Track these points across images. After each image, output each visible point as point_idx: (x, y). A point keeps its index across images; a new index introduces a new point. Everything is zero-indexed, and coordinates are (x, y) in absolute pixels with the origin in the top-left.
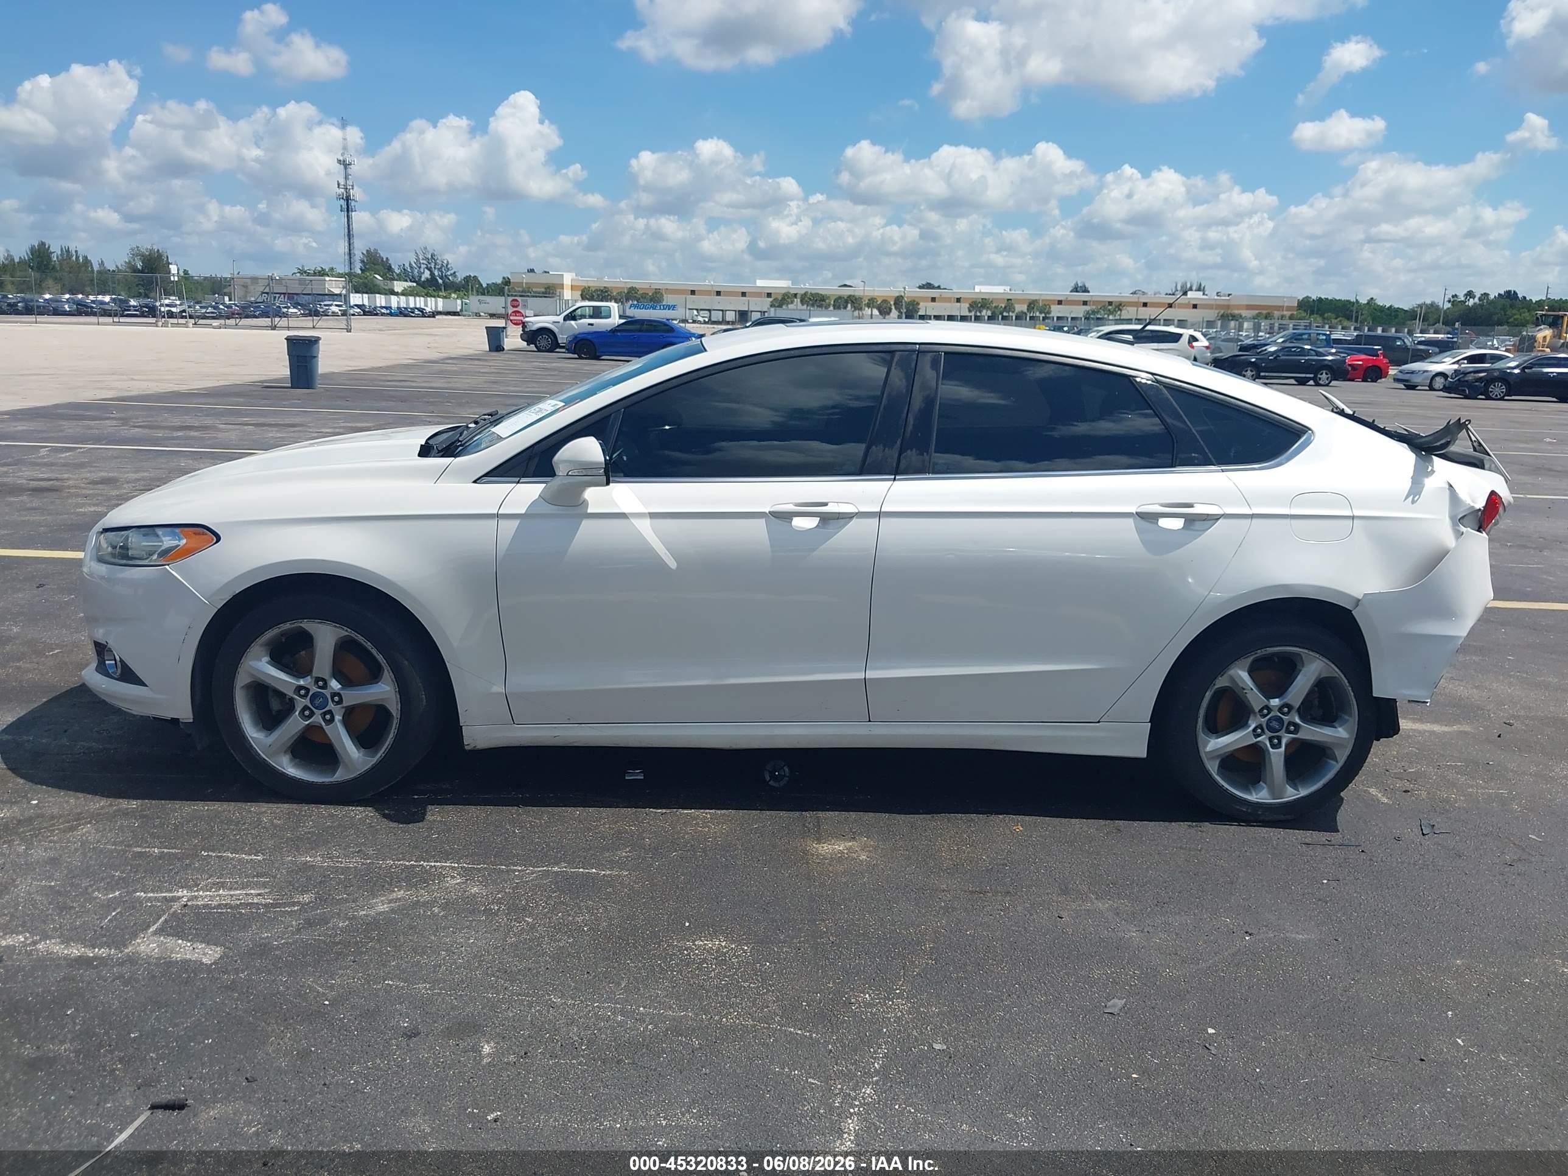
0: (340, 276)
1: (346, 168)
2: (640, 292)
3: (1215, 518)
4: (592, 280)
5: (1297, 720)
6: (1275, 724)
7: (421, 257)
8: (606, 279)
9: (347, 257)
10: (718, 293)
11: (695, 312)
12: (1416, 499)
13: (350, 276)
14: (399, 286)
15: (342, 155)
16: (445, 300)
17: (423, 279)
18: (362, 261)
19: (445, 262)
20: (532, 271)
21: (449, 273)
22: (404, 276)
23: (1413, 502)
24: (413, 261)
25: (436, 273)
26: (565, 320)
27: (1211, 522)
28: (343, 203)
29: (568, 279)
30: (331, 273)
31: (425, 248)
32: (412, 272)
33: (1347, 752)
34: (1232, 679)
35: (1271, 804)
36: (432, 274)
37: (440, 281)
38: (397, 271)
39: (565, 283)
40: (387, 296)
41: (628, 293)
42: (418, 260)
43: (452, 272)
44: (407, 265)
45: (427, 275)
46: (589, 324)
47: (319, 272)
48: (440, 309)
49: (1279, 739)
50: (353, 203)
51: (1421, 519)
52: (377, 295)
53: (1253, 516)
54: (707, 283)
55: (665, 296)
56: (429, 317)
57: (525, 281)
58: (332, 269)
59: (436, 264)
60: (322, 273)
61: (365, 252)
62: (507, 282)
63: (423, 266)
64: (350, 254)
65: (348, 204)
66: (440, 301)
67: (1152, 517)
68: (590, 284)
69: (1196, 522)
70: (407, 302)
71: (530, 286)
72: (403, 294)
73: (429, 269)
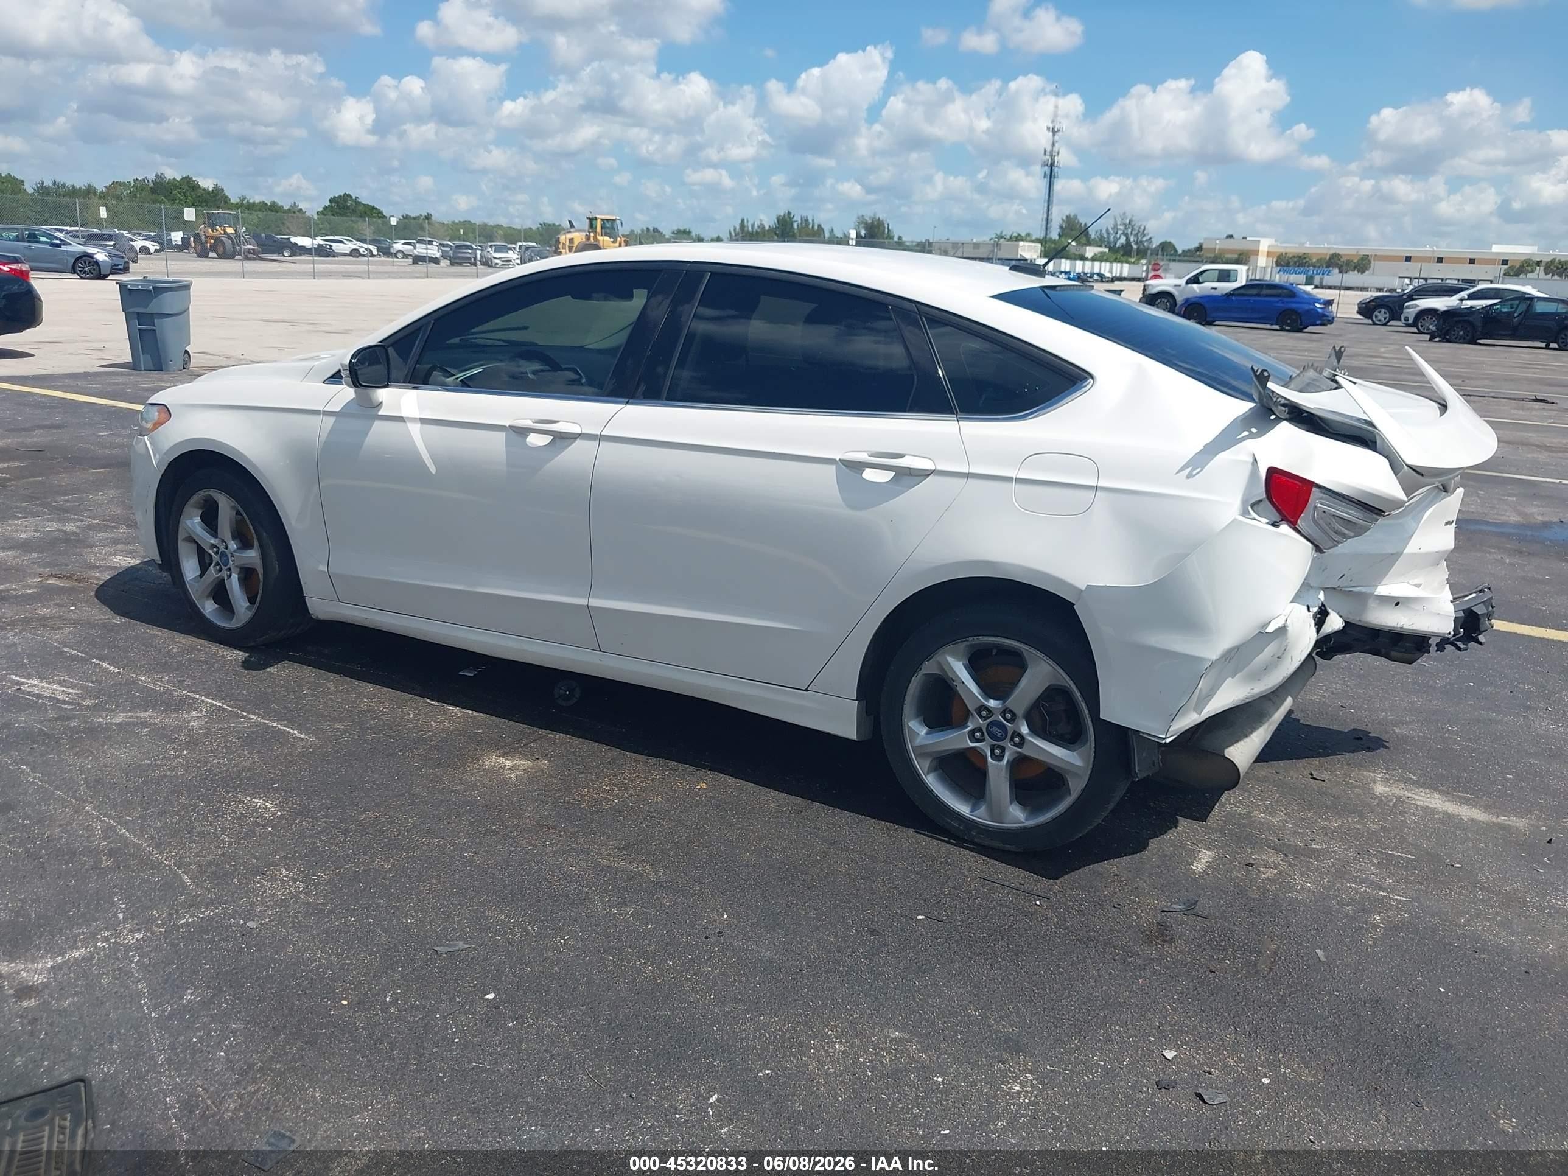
0: (1037, 241)
1: (1054, 135)
2: (1344, 259)
3: (925, 474)
4: (1292, 248)
5: (1025, 730)
6: (996, 730)
7: (1119, 223)
8: (1308, 245)
9: (1044, 223)
10: (1440, 260)
11: (1407, 281)
12: (1195, 472)
13: (1043, 241)
14: (1090, 252)
15: (1053, 121)
16: (1132, 266)
17: (1118, 245)
18: (1061, 227)
19: (1142, 228)
20: (1231, 236)
21: (1144, 239)
22: (1100, 242)
23: (1189, 476)
24: (1110, 226)
25: (1132, 239)
26: (1187, 283)
27: (922, 478)
28: (1047, 169)
29: (1264, 245)
30: (1026, 238)
31: (1124, 214)
32: (1108, 238)
33: (1082, 784)
34: (939, 664)
35: (988, 826)
36: (1128, 239)
37: (1135, 247)
38: (1093, 236)
39: (1261, 249)
40: (1073, 262)
41: (1330, 259)
42: (1115, 226)
43: (1148, 237)
44: (1104, 231)
45: (1123, 240)
46: (1212, 288)
47: (1016, 237)
48: (1125, 274)
49: (1003, 749)
50: (1056, 170)
51: (1200, 500)
52: (1063, 260)
53: (968, 475)
54: (1428, 248)
55: (1373, 262)
56: (1107, 282)
57: (1218, 247)
58: (1028, 235)
59: (1132, 230)
60: (1019, 238)
61: (1065, 218)
62: (1199, 248)
63: (1120, 232)
64: (1047, 219)
65: (1051, 172)
66: (1126, 266)
67: (858, 466)
68: (1288, 250)
69: (907, 477)
70: (1093, 267)
71: (1223, 251)
72: (1093, 259)
73: (1126, 235)
